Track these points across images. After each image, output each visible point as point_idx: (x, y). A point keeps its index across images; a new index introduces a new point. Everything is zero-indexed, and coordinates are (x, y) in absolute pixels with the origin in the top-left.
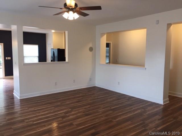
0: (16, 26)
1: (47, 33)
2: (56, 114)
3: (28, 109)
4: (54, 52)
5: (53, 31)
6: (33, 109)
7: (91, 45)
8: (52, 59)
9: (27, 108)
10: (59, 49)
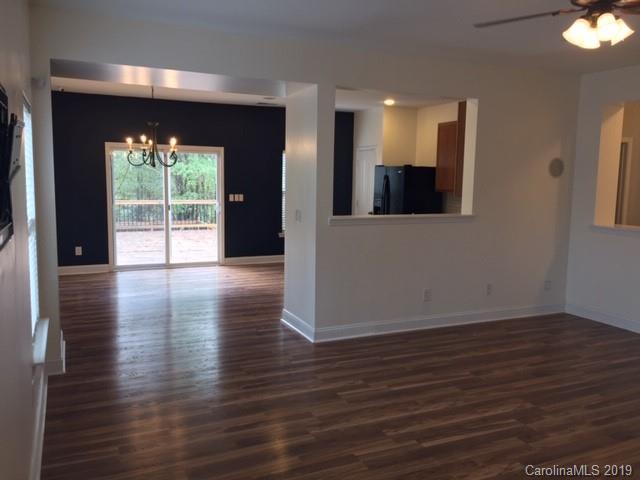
0: (315, 86)
1: (359, 111)
2: (484, 420)
3: (368, 387)
4: (386, 177)
5: (390, 102)
6: (382, 387)
7: (556, 152)
8: (379, 204)
9: (360, 382)
10: (410, 166)
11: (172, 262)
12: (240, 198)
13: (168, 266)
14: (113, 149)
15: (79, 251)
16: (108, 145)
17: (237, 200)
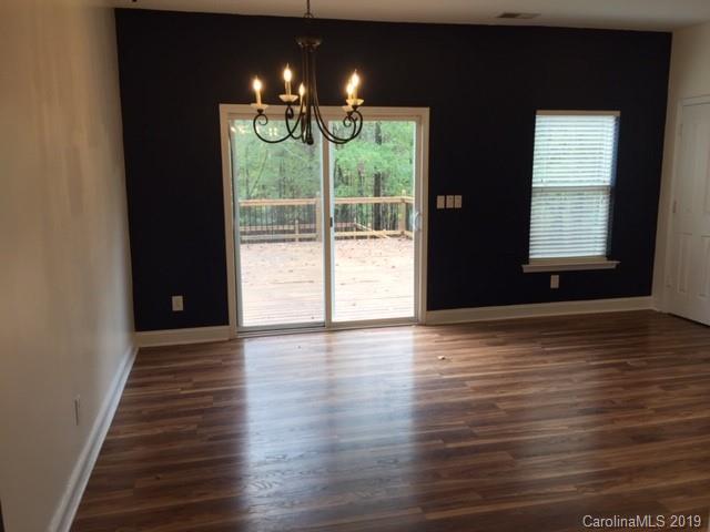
11: (336, 318)
12: (455, 202)
13: (329, 327)
14: (233, 116)
15: (178, 303)
16: (224, 109)
17: (450, 205)
